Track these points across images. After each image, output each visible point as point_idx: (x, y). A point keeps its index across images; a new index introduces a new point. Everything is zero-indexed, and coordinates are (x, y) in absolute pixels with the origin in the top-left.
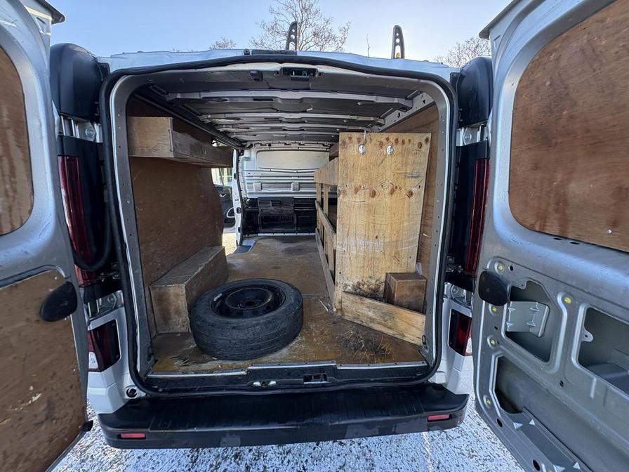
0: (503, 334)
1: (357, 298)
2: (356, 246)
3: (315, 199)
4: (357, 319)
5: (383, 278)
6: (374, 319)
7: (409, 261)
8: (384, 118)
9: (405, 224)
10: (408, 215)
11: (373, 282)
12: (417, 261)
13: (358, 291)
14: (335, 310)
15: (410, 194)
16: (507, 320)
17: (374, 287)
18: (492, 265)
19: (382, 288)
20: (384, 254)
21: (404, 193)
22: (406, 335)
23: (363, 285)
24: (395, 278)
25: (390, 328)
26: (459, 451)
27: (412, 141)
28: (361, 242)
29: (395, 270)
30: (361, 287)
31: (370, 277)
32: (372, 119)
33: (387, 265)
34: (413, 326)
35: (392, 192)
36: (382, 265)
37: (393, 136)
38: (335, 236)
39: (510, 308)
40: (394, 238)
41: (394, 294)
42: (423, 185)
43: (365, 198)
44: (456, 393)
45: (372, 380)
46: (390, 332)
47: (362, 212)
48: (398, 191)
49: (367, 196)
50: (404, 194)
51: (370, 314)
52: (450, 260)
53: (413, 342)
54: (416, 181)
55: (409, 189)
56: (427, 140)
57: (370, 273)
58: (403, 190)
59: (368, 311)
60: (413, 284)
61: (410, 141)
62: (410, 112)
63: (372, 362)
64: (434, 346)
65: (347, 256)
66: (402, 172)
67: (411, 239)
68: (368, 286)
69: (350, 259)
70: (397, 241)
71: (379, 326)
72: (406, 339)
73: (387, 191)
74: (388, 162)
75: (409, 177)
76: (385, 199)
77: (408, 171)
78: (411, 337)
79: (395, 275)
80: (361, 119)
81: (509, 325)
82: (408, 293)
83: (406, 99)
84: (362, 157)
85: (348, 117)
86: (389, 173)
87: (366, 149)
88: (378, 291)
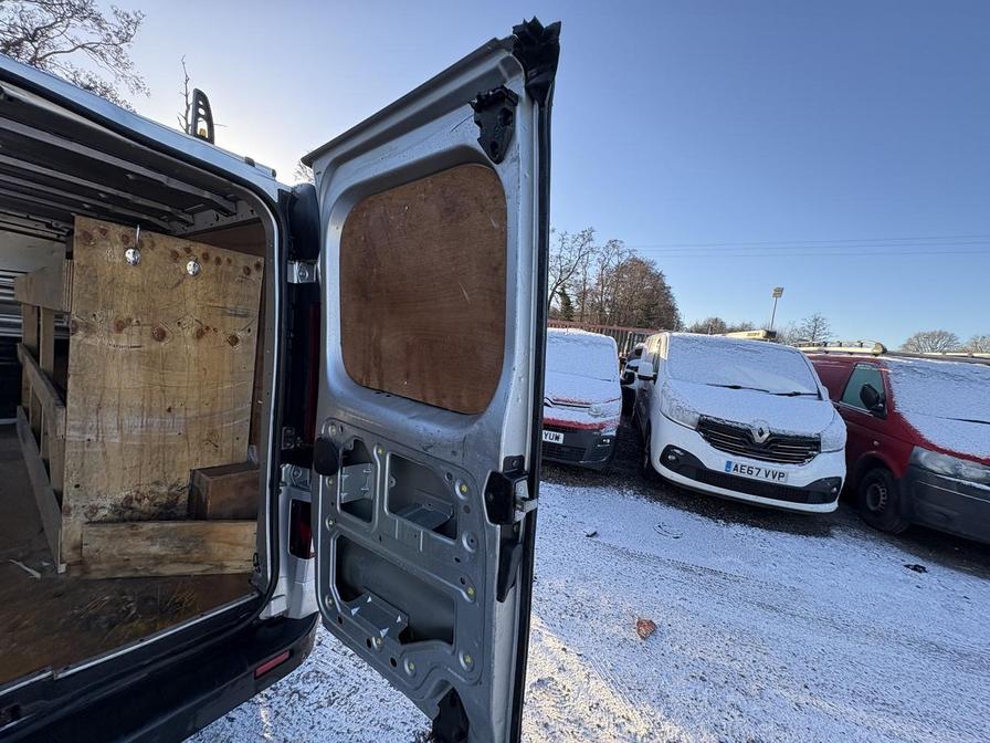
0: (338, 508)
1: (122, 527)
2: (120, 428)
3: (19, 340)
4: (122, 568)
5: (185, 479)
6: (163, 557)
7: (235, 445)
8: (192, 213)
9: (226, 387)
10: (232, 373)
11: (164, 490)
12: (250, 443)
13: (128, 513)
14: (62, 568)
15: (234, 340)
16: (341, 491)
17: (164, 500)
18: (326, 429)
19: (184, 498)
20: (187, 437)
21: (222, 337)
22: (229, 564)
23: (139, 501)
24: (208, 475)
25: (198, 562)
26: (316, 705)
27: (233, 262)
28: (133, 421)
29: (209, 462)
30: (135, 504)
31: (157, 483)
32: (167, 209)
33: (194, 455)
34: (239, 545)
35: (200, 335)
36: (183, 457)
37: (199, 249)
38: (61, 412)
39: (343, 475)
40: (206, 410)
41: (206, 502)
42: (255, 327)
43: (141, 341)
44: (301, 617)
45: (147, 662)
46: (197, 570)
47: (135, 366)
48: (211, 334)
49: (146, 338)
50: (223, 339)
51: (155, 549)
52: (289, 431)
53: (240, 571)
54: (243, 323)
55: (230, 332)
56: (258, 266)
57: (156, 475)
58: (220, 332)
59: (147, 546)
60: (241, 480)
61: (229, 261)
62: (233, 220)
63: (152, 631)
64: (269, 562)
65: (98, 448)
66: (216, 304)
67: (238, 409)
68: (152, 500)
69: (104, 454)
70: (212, 414)
71: (175, 566)
72: (228, 571)
73: (188, 334)
74: (189, 286)
75: (230, 315)
76: (185, 344)
77: (228, 306)
78: (238, 564)
79: (209, 471)
80: (140, 201)
81: (343, 495)
82: (233, 495)
83: (225, 198)
84: (132, 269)
85: (109, 190)
86: (192, 303)
87: (143, 258)
88: (174, 506)
